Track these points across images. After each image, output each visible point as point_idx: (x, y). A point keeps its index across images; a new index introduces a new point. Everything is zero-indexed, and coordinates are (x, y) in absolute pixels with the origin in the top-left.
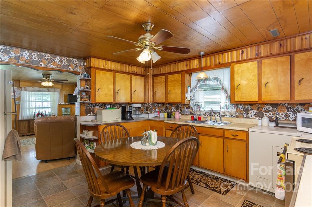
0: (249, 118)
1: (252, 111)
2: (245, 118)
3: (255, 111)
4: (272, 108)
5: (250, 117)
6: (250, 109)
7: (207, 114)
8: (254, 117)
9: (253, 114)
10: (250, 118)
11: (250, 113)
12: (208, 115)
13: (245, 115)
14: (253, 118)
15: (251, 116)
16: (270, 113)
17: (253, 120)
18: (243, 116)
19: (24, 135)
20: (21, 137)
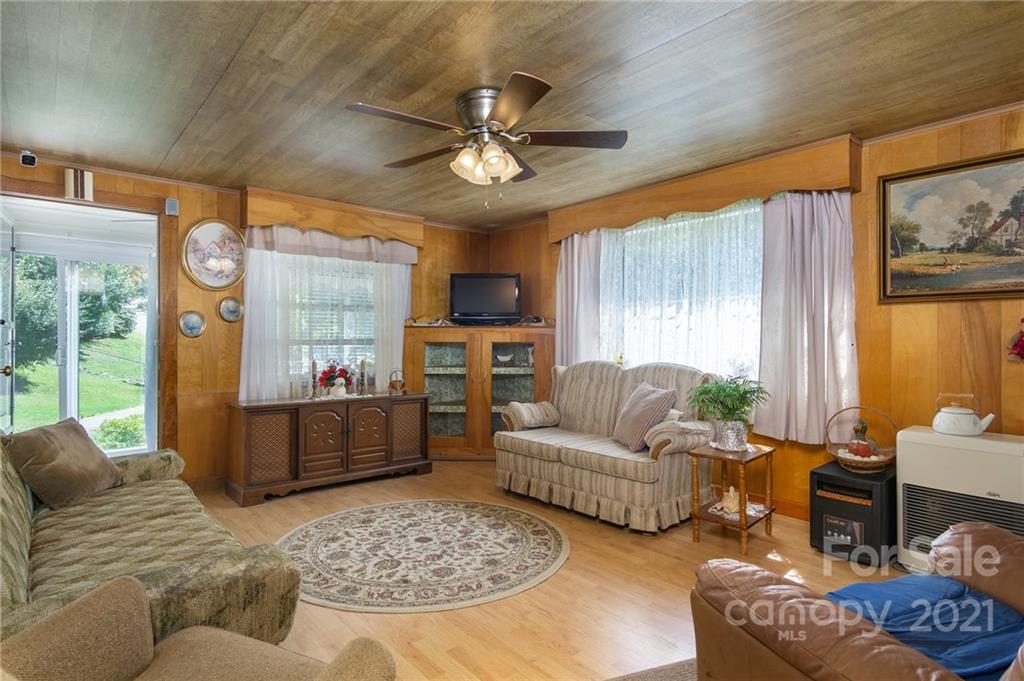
19: (274, 494)
20: (263, 502)
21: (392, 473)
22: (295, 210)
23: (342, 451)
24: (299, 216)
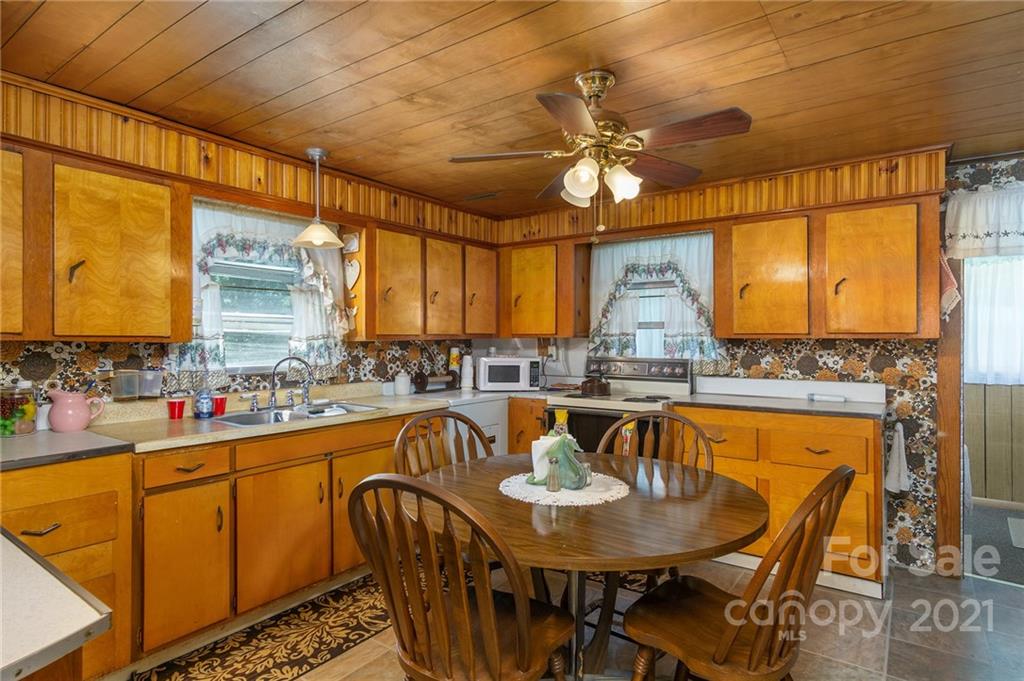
0: (359, 380)
1: (366, 363)
2: (352, 382)
3: (373, 362)
4: (400, 352)
5: (363, 378)
6: (363, 356)
7: (234, 386)
8: (370, 376)
9: (369, 368)
10: (362, 381)
11: (361, 367)
12: (239, 388)
13: (352, 374)
14: (368, 380)
15: (365, 375)
16: (398, 363)
17: (368, 384)
18: (349, 377)
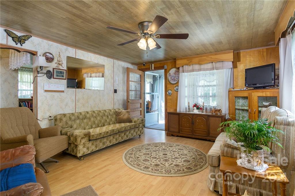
19: (173, 135)
20: (171, 136)
21: (208, 140)
22: (187, 61)
23: (192, 128)
24: (189, 62)
